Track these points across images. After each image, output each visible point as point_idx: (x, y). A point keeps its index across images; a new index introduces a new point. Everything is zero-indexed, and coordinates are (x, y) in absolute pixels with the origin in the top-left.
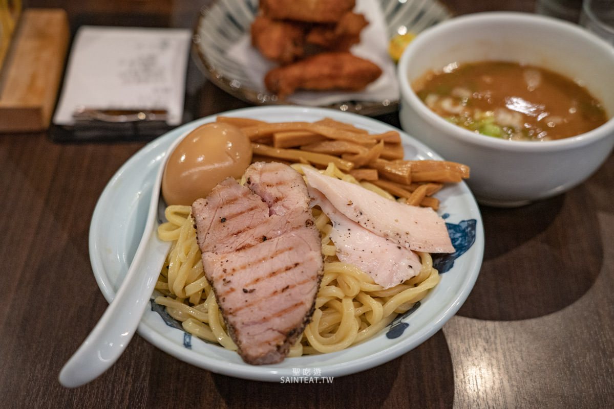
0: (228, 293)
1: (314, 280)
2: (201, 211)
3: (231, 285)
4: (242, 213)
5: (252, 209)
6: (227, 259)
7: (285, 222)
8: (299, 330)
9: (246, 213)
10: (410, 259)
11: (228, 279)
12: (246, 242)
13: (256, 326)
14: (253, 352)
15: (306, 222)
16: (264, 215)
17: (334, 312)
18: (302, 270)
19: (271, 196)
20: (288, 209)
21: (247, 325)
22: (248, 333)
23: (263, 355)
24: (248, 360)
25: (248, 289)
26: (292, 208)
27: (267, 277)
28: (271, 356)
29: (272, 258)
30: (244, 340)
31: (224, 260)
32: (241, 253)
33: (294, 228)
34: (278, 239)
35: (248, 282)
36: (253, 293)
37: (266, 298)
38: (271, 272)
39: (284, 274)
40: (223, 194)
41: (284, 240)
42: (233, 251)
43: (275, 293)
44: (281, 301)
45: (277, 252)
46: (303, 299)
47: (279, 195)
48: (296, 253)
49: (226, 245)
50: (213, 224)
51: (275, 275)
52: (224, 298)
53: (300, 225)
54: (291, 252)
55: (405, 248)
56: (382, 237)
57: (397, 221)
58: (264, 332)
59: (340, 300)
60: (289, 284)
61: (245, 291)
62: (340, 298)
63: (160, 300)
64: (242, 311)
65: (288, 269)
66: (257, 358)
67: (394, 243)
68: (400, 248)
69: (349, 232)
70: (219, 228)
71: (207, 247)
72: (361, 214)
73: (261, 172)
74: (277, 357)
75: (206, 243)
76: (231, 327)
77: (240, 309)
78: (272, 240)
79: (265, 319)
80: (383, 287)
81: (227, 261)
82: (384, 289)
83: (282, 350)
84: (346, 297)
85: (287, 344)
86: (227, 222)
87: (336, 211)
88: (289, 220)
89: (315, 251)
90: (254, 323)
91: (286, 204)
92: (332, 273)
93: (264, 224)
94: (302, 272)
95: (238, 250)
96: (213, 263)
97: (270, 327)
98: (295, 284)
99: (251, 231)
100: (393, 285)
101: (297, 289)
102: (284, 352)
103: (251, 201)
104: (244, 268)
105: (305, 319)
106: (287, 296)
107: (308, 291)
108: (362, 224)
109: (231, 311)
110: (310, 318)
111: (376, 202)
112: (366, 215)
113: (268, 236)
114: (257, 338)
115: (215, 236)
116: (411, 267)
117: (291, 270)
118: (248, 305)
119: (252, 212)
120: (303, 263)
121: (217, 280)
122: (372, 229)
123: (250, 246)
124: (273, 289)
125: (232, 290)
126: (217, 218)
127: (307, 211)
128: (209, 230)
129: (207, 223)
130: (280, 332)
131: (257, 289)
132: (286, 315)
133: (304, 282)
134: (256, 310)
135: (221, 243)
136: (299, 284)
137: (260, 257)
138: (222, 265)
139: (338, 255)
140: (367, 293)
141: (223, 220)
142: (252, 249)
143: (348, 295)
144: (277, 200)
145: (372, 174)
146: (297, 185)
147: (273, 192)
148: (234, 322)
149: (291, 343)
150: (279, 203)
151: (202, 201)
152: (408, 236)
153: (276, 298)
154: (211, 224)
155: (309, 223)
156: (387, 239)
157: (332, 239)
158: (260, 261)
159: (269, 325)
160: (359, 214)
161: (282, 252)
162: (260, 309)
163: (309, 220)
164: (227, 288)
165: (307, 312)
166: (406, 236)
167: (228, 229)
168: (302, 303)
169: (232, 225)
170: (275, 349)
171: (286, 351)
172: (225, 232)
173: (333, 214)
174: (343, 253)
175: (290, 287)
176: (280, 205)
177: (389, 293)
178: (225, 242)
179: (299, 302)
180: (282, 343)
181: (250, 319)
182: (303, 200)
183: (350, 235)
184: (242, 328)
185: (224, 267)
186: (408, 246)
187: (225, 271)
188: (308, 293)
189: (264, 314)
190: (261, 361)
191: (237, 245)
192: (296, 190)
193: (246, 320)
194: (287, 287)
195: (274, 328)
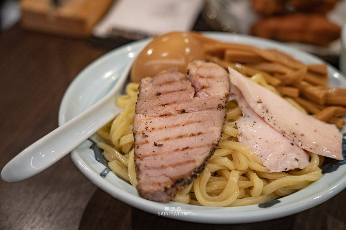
0: (143, 143)
1: (208, 146)
2: (146, 86)
3: (147, 139)
4: (174, 91)
5: (182, 90)
6: (151, 121)
7: (203, 103)
8: (186, 181)
9: (176, 92)
10: (299, 154)
11: (146, 134)
12: (169, 111)
13: (155, 171)
14: (145, 188)
15: (218, 105)
16: (189, 96)
17: (224, 180)
18: (202, 138)
19: (200, 84)
20: (210, 96)
21: (149, 168)
22: (147, 174)
23: (152, 191)
24: (142, 194)
25: (158, 143)
26: (212, 95)
27: (175, 138)
28: (159, 194)
29: (184, 125)
30: (143, 178)
31: (149, 121)
32: (163, 119)
33: (208, 108)
34: (193, 114)
35: (160, 139)
36: (161, 147)
37: (169, 153)
38: (180, 135)
39: (188, 139)
40: (165, 76)
41: (197, 115)
42: (158, 116)
43: (177, 150)
44: (180, 157)
45: (189, 122)
46: (196, 158)
47: (206, 84)
48: (202, 125)
49: (154, 111)
50: (150, 96)
51: (181, 138)
52: (139, 146)
53: (213, 107)
54: (199, 124)
55: (298, 146)
56: (279, 132)
57: (297, 124)
58: (159, 176)
59: (230, 171)
60: (189, 145)
61: (155, 145)
62: (231, 169)
63: (101, 145)
64: (148, 158)
65: (193, 135)
66: (147, 193)
67: (289, 140)
68: (292, 144)
69: (254, 123)
70: (154, 98)
71: (141, 110)
72: (267, 111)
73: (199, 67)
74: (164, 197)
75: (140, 108)
76: (136, 167)
77: (148, 156)
78: (188, 113)
79: (163, 167)
80: (269, 170)
81: (151, 122)
82: (270, 172)
83: (169, 192)
84: (236, 169)
85: (174, 189)
86: (161, 96)
87: (248, 107)
88: (206, 103)
89: (217, 127)
90: (154, 168)
91: (209, 91)
92: (229, 149)
93: (187, 102)
94: (202, 139)
95: (161, 116)
96: (141, 122)
97: (164, 173)
98: (194, 147)
99: (175, 105)
100: (279, 171)
101: (193, 151)
102: (171, 195)
103: (183, 85)
104: (161, 129)
105: (193, 173)
106: (184, 154)
107: (201, 153)
108: (266, 120)
109: (140, 156)
110: (198, 174)
111: (283, 107)
112: (271, 113)
113: (186, 110)
114: (152, 179)
115: (149, 104)
116: (297, 160)
117: (194, 137)
118: (154, 154)
119: (181, 92)
120: (205, 133)
121: (139, 133)
122: (273, 125)
123: (171, 115)
124: (177, 147)
125: (147, 142)
126: (155, 92)
127: (222, 99)
128: (146, 99)
129: (147, 94)
130: (171, 178)
131: (165, 145)
132: (179, 167)
133: (201, 147)
134: (159, 159)
135: (151, 109)
136: (197, 147)
137: (176, 123)
138: (146, 124)
139: (238, 137)
140: (254, 171)
141: (159, 94)
142: (171, 117)
143: (237, 168)
144: (204, 87)
145: (294, 92)
146: (223, 80)
147: (202, 82)
148: (139, 164)
149: (177, 189)
150: (204, 90)
151: (149, 79)
152: (303, 137)
153: (176, 154)
154: (149, 95)
155: (220, 107)
156: (284, 136)
157: (237, 125)
158: (174, 126)
159: (164, 171)
160: (266, 112)
161: (192, 123)
162: (162, 159)
163: (221, 104)
164: (144, 140)
165: (195, 169)
166: (300, 137)
167: (160, 100)
168: (194, 161)
169: (163, 99)
170: (163, 190)
171: (173, 195)
172: (157, 102)
173: (246, 108)
174: (243, 136)
175: (189, 148)
176: (204, 92)
177: (274, 176)
178: (154, 109)
179: (192, 159)
180: (169, 186)
181: (152, 164)
182: (223, 91)
183: (253, 126)
184: (144, 169)
185: (147, 126)
186: (301, 144)
187: (147, 128)
188: (201, 155)
189: (163, 163)
190: (150, 196)
191: (162, 112)
192: (220, 84)
193: (149, 164)
194: (187, 148)
195: (167, 175)
